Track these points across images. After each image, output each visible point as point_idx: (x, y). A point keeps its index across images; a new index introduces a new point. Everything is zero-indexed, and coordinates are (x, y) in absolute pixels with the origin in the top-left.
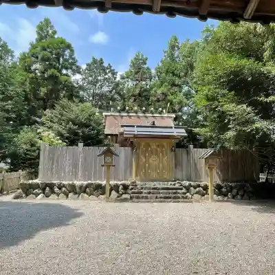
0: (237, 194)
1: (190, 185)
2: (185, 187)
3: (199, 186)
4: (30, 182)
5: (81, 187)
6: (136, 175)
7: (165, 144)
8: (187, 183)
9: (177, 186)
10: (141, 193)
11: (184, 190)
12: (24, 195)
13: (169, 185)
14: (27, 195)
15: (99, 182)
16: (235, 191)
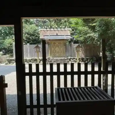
0: (90, 61)
1: (71, 58)
2: (69, 59)
3: (74, 59)
4: (11, 58)
5: (29, 60)
6: (50, 55)
7: (62, 43)
8: (70, 57)
9: (66, 59)
10: (51, 62)
11: (68, 60)
12: (9, 63)
13: (63, 58)
14: (10, 63)
15: (36, 58)
16: (89, 60)
